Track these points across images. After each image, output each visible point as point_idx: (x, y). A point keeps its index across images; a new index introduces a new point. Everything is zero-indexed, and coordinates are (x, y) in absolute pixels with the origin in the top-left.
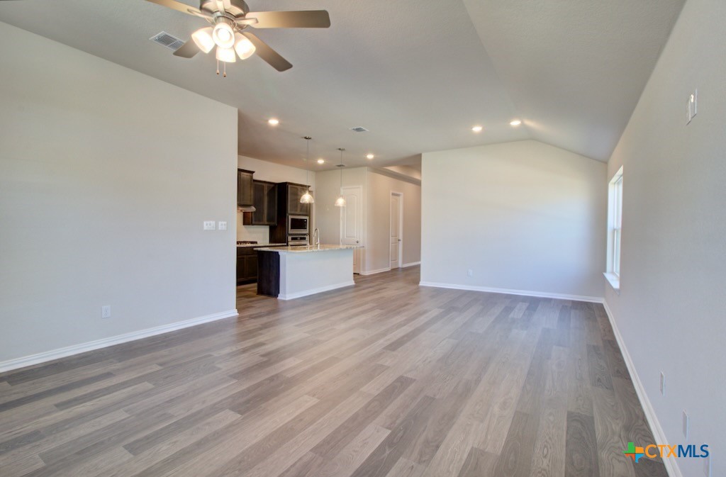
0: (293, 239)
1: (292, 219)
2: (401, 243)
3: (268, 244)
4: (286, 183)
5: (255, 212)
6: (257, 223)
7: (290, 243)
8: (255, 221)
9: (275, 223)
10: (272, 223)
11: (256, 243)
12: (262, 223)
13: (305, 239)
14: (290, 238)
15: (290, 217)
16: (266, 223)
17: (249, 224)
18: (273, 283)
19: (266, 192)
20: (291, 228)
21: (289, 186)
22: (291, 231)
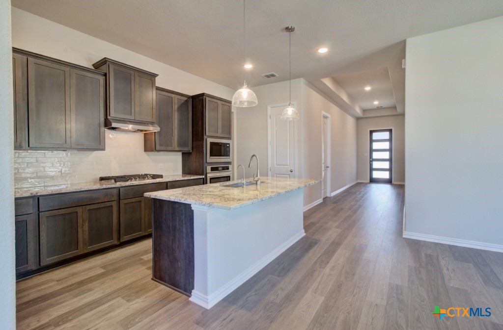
0: (213, 169)
1: (212, 144)
2: (329, 170)
3: (180, 178)
4: (203, 94)
5: (159, 133)
6: (163, 148)
7: (210, 175)
8: (161, 145)
9: (189, 149)
10: (186, 149)
11: (161, 176)
12: (170, 148)
13: (228, 168)
14: (209, 168)
15: (209, 140)
16: (177, 149)
17: (152, 151)
18: (181, 264)
19: (176, 107)
20: (212, 155)
21: (208, 99)
22: (210, 159)
